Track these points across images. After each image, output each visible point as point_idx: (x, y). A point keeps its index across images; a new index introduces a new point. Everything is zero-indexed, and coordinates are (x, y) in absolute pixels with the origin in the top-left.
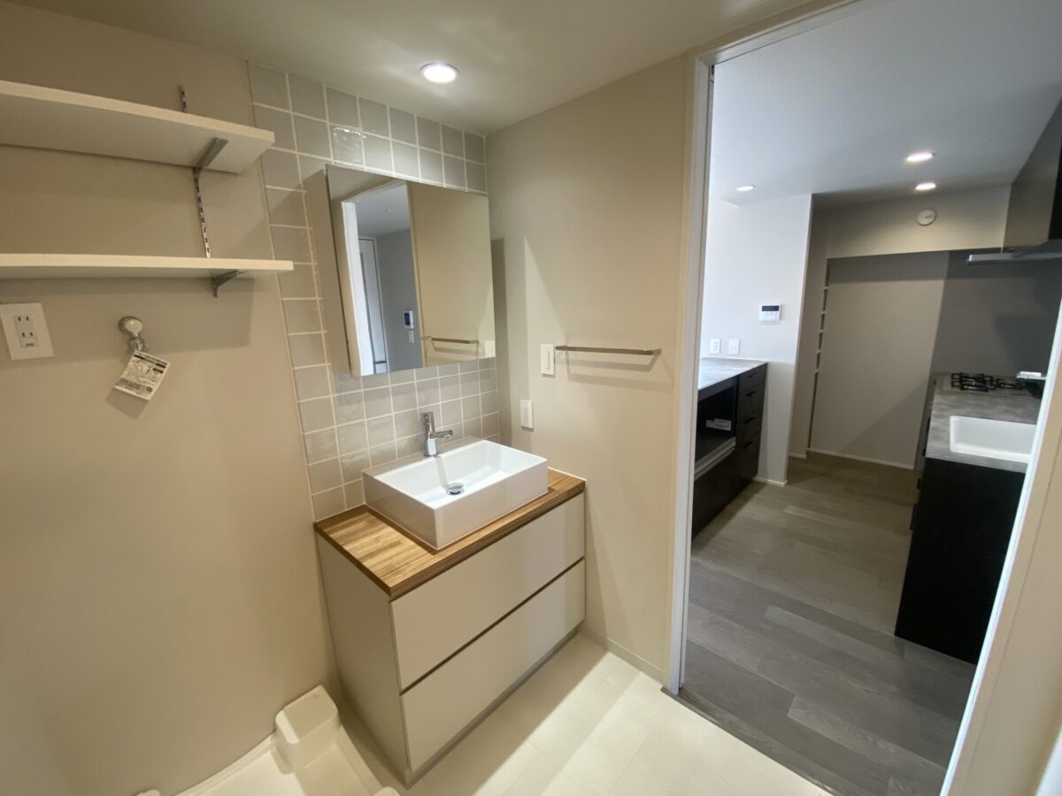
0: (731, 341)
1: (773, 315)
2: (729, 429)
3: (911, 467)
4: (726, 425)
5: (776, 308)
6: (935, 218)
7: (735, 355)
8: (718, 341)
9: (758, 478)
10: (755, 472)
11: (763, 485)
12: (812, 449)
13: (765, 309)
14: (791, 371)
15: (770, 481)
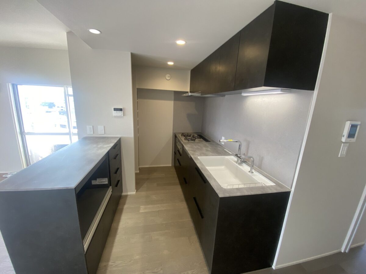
0: (99, 127)
1: (119, 113)
2: (107, 183)
3: (171, 165)
4: (105, 181)
5: (121, 110)
6: (171, 77)
7: (103, 134)
8: (92, 127)
9: (124, 194)
10: (122, 192)
11: (126, 196)
12: (141, 167)
13: (116, 109)
14: (132, 141)
15: (129, 193)
